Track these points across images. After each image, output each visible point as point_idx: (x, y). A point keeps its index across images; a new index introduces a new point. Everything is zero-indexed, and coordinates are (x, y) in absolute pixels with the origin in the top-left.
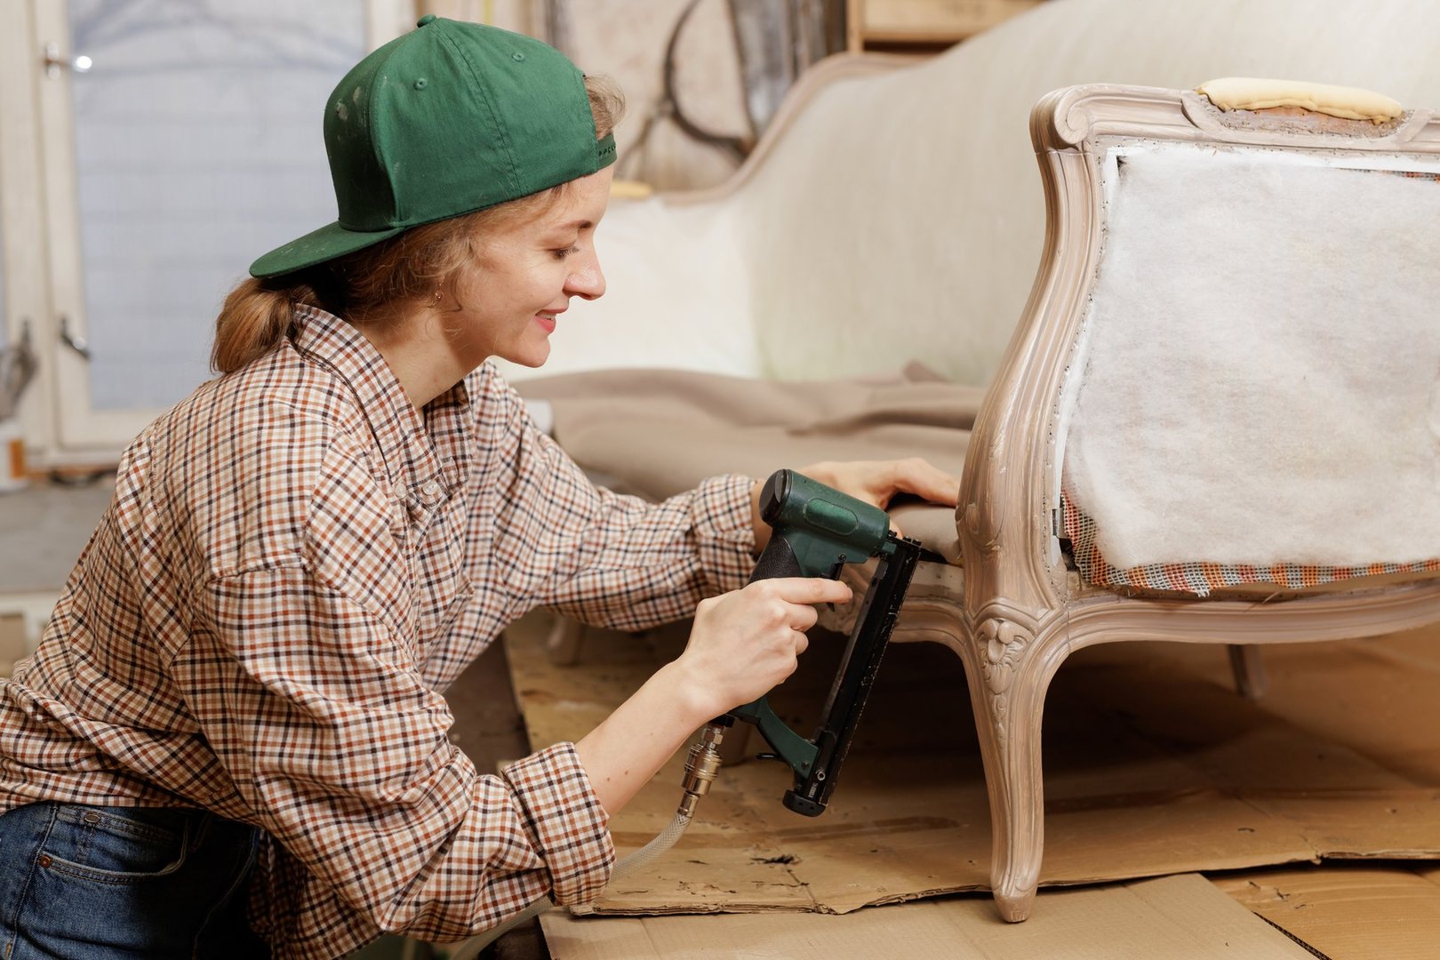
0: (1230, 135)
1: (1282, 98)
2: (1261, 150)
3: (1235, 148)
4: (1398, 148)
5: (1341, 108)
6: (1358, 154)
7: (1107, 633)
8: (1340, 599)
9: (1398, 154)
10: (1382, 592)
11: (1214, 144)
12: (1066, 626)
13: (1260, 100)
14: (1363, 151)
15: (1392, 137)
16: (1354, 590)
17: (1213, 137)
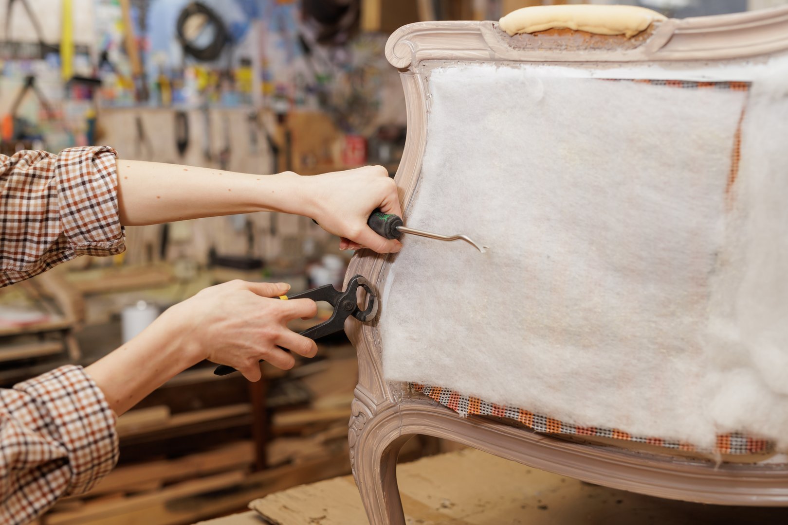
0: (516, 54)
1: (549, 22)
2: (541, 66)
3: (522, 65)
4: (646, 58)
5: (596, 26)
6: (616, 65)
7: (428, 428)
8: (626, 454)
9: (651, 63)
10: (670, 461)
11: (509, 62)
12: (398, 415)
13: (532, 25)
14: (621, 63)
15: (641, 49)
16: (641, 451)
17: (502, 57)
